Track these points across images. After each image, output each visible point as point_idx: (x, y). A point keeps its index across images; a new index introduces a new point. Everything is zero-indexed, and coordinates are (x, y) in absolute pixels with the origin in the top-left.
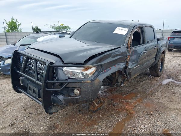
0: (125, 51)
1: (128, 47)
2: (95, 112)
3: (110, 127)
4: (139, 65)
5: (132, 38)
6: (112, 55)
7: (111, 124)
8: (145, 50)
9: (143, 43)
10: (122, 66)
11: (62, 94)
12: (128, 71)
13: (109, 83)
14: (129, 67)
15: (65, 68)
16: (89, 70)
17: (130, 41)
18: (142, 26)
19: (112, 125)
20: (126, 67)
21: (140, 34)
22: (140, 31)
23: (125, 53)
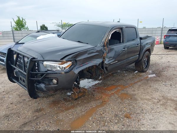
1: (104, 46)
2: (76, 99)
3: (84, 111)
4: (117, 61)
5: (110, 38)
6: (88, 52)
7: (86, 109)
8: (124, 48)
9: (123, 42)
11: (43, 83)
12: (105, 66)
13: (91, 76)
14: (106, 62)
15: (45, 62)
16: (65, 64)
17: (106, 40)
18: (122, 26)
19: (86, 110)
20: (103, 62)
21: (120, 34)
22: (120, 31)
23: (101, 50)
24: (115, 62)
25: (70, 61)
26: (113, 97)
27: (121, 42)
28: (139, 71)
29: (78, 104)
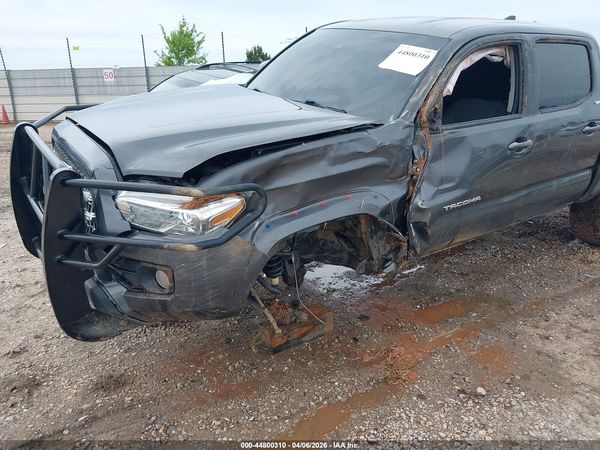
0: (403, 140)
1: (417, 124)
2: (276, 351)
3: (291, 417)
4: (479, 198)
5: (450, 88)
6: (332, 154)
7: (301, 405)
8: (519, 140)
9: (517, 110)
10: (380, 197)
11: (122, 280)
12: (413, 217)
14: (418, 201)
16: (212, 206)
17: (431, 99)
18: (517, 37)
19: (303, 410)
20: (405, 202)
21: (509, 70)
22: (510, 60)
23: (401, 146)
24: (468, 201)
25: (237, 193)
26: (438, 359)
27: (509, 110)
28: (583, 241)
29: (277, 375)
